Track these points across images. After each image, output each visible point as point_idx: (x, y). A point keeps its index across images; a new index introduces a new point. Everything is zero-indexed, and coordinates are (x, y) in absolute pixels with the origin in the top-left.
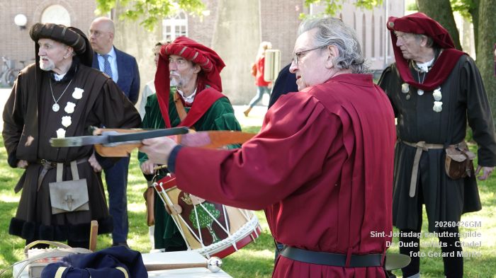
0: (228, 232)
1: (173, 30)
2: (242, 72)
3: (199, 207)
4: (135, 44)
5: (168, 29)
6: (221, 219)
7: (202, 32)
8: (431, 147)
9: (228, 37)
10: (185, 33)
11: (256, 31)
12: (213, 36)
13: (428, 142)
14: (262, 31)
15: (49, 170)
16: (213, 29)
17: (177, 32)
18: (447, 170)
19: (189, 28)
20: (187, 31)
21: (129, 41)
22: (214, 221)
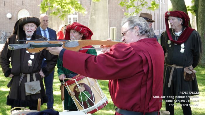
0: (94, 103)
1: (72, 19)
2: (101, 37)
3: (82, 93)
4: (56, 25)
5: (70, 19)
6: (91, 98)
7: (84, 20)
8: (178, 67)
9: (95, 22)
10: (77, 20)
11: (106, 20)
12: (89, 22)
13: (177, 65)
14: (109, 20)
15: (24, 77)
16: (88, 19)
17: (74, 20)
18: (184, 78)
19: (78, 19)
20: (78, 20)
21: (54, 24)
22: (88, 99)
